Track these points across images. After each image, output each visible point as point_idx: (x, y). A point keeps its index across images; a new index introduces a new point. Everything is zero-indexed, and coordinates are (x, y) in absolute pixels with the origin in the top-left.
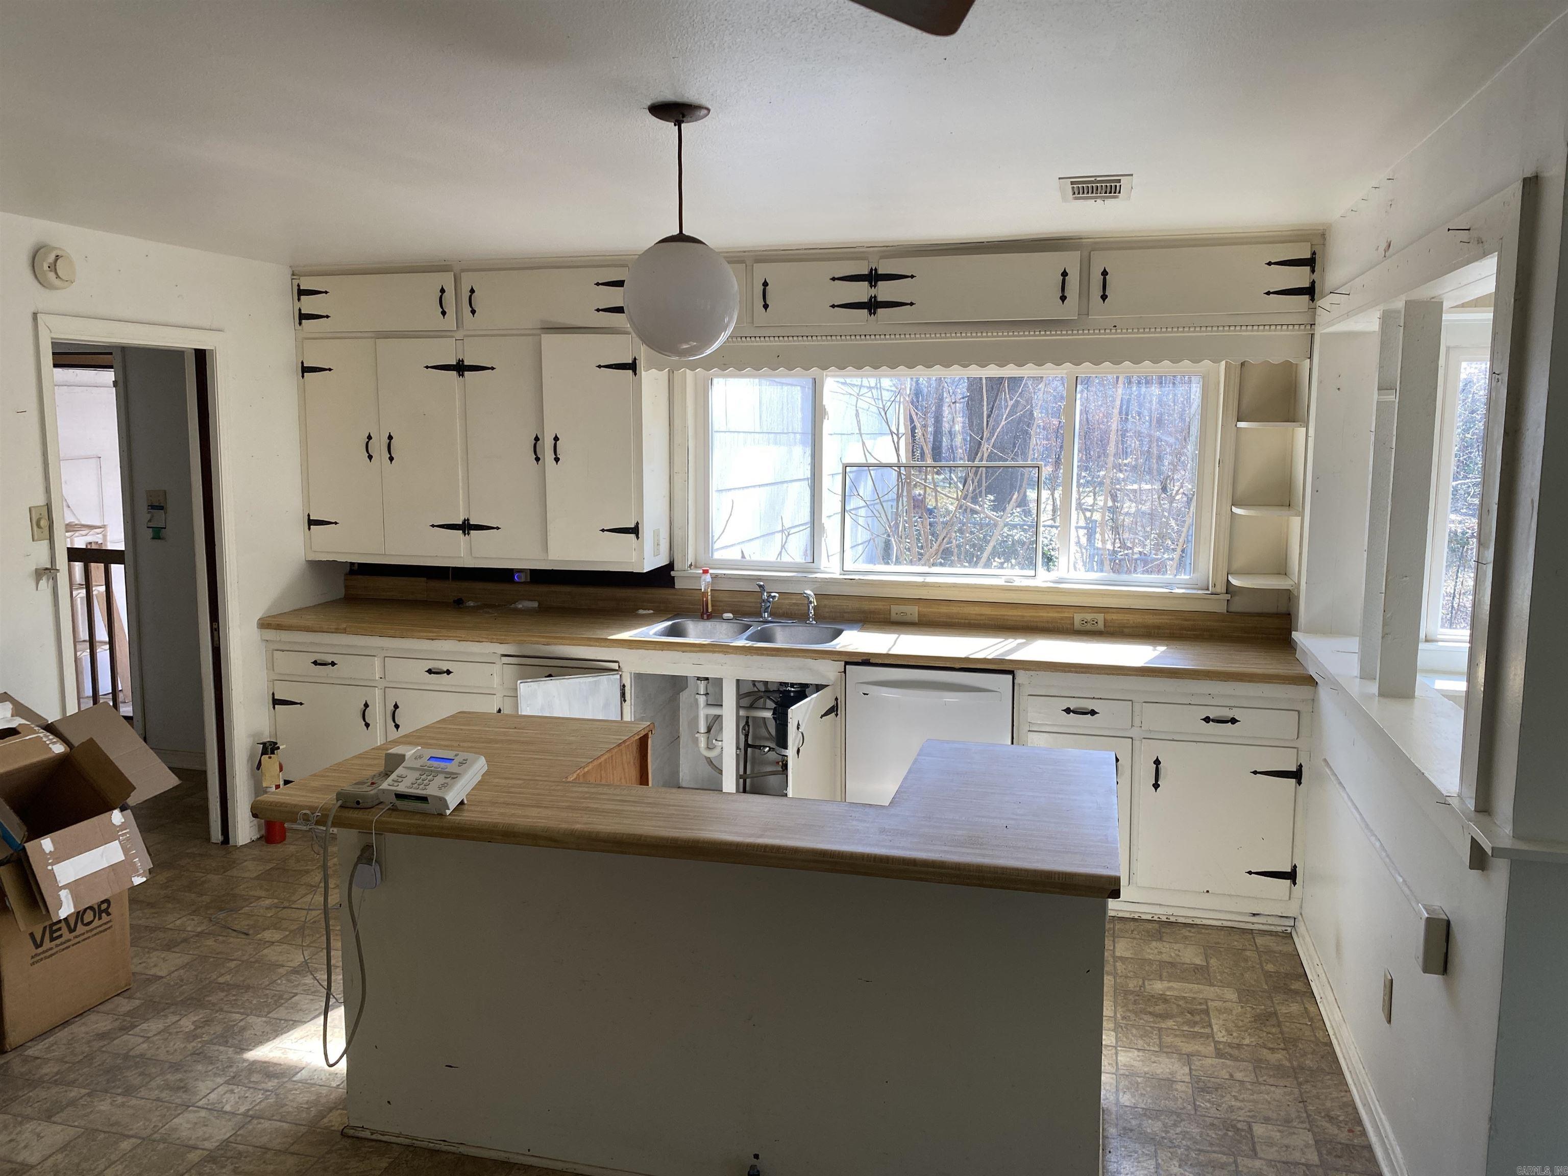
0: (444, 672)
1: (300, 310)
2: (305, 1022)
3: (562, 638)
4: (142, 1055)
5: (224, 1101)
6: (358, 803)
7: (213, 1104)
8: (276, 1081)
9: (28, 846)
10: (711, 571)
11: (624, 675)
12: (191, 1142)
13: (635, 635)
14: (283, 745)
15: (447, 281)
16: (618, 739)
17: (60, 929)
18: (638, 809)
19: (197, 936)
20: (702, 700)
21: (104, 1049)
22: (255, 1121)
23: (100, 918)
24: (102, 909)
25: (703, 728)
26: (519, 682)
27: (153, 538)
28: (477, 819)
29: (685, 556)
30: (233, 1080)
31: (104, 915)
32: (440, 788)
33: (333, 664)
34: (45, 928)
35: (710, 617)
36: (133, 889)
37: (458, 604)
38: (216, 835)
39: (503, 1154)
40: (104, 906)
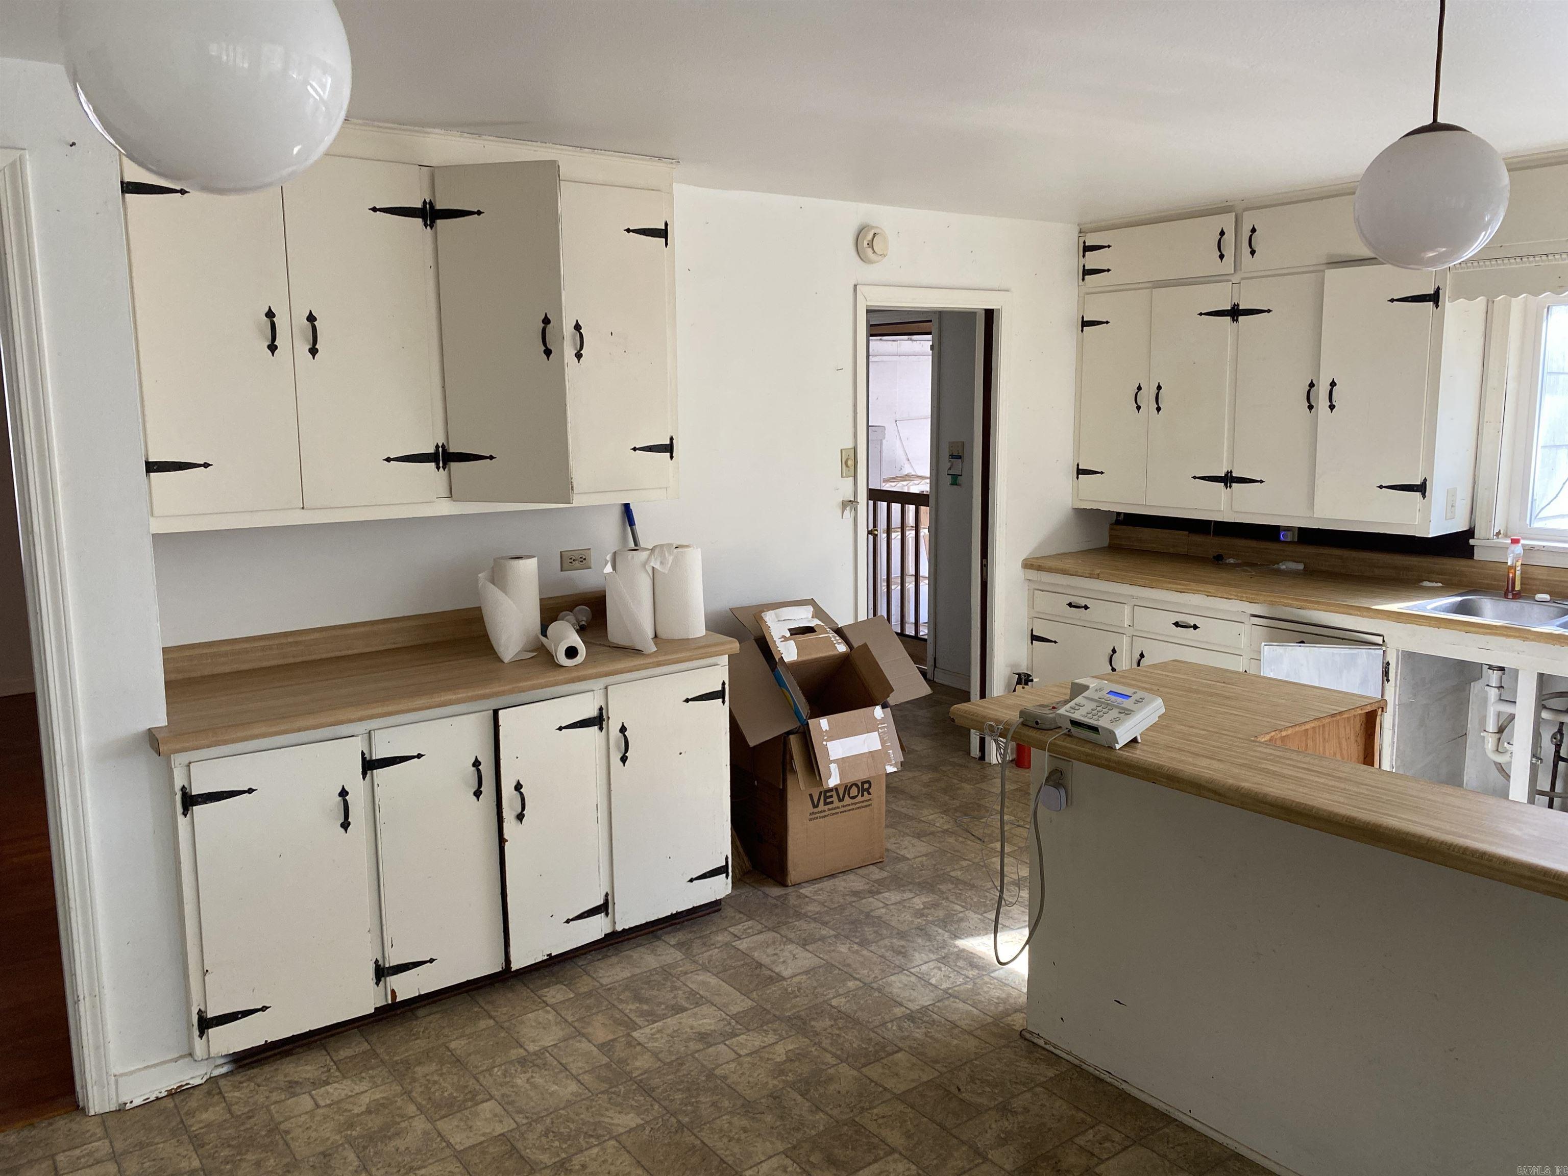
0: (1191, 627)
1: (1084, 266)
2: (1013, 929)
3: (1318, 603)
4: (879, 917)
5: (932, 974)
6: (1037, 723)
7: (923, 974)
8: (977, 971)
9: (811, 722)
10: (1522, 542)
11: (1388, 651)
12: (898, 999)
13: (1408, 608)
14: (1036, 678)
15: (1227, 222)
16: (1334, 710)
17: (831, 796)
18: (1322, 780)
19: (942, 832)
20: (1493, 693)
21: (854, 904)
22: (952, 999)
23: (863, 795)
24: (864, 787)
25: (1491, 726)
26: (1263, 644)
27: (952, 484)
28: (1145, 758)
29: (1490, 521)
30: (943, 960)
31: (865, 793)
32: (1112, 722)
33: (1086, 607)
34: (821, 793)
35: (1517, 596)
36: (888, 775)
37: (1218, 560)
38: (975, 751)
39: (1164, 1105)
40: (866, 786)
